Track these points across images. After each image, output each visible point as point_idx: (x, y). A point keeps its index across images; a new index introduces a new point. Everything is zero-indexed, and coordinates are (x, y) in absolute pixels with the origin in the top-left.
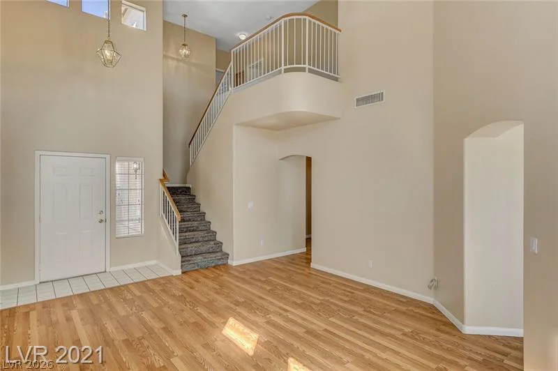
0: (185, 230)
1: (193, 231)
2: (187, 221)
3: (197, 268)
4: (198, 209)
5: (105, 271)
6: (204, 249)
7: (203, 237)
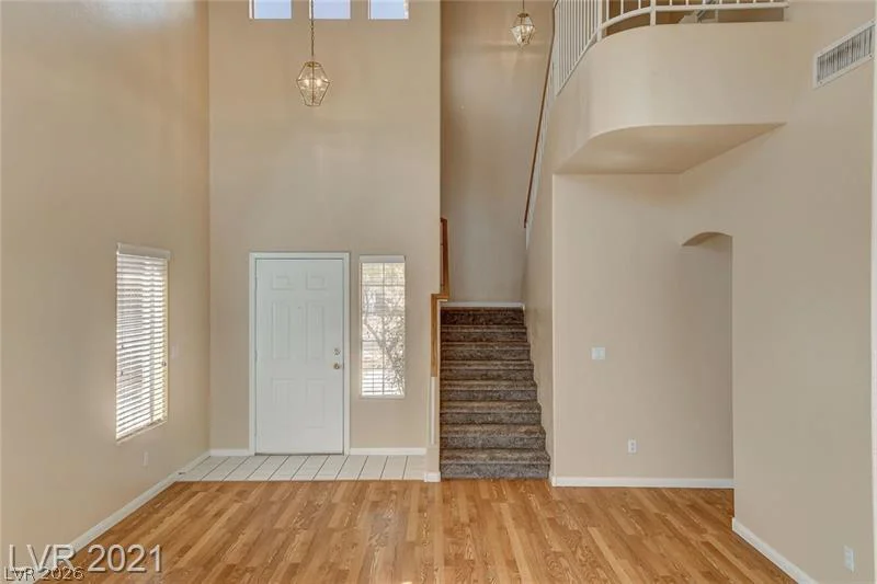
0: (481, 396)
1: (499, 400)
2: (493, 379)
3: (475, 475)
4: (526, 357)
5: (343, 454)
6: (502, 439)
7: (511, 415)
